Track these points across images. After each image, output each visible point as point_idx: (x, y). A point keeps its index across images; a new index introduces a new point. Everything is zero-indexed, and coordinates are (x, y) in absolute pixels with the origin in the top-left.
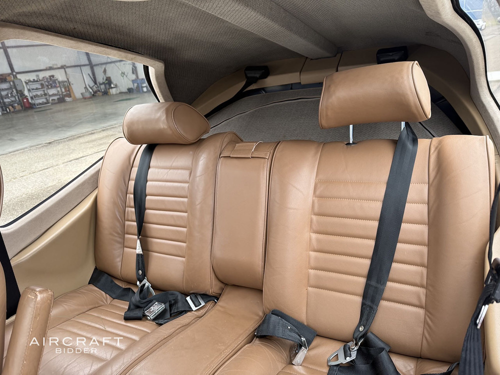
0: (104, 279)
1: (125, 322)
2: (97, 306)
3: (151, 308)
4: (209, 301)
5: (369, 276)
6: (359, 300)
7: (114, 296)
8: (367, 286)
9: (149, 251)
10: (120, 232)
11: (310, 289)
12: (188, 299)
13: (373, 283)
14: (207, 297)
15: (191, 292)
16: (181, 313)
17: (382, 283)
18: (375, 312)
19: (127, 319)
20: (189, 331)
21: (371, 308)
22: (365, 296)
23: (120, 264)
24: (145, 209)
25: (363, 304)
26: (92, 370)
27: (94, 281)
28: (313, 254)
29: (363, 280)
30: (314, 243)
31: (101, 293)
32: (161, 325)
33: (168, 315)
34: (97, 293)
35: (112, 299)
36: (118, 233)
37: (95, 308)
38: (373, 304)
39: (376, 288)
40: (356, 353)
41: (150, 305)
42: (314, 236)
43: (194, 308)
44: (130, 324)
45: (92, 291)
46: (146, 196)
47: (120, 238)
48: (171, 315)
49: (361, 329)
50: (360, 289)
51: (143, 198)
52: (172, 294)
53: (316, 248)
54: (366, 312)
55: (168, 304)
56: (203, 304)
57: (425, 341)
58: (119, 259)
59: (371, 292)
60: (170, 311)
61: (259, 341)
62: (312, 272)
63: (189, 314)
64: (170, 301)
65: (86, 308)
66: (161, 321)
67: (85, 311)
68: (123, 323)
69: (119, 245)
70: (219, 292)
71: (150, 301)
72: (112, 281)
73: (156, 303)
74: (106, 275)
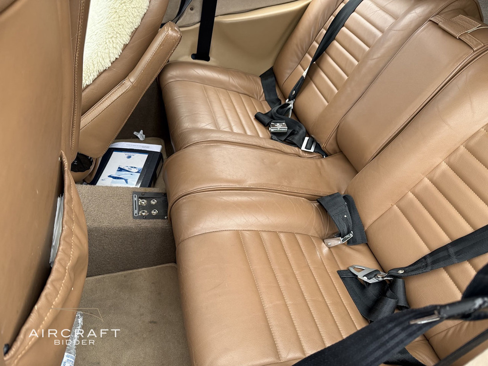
0: (270, 80)
1: (254, 119)
2: (251, 95)
3: (278, 124)
4: (319, 153)
5: (455, 243)
6: (426, 251)
7: (268, 98)
8: (445, 248)
9: (311, 79)
10: (304, 48)
11: (395, 207)
12: (307, 139)
13: (452, 250)
14: (318, 148)
15: (312, 136)
16: (292, 144)
17: (459, 257)
18: (425, 271)
19: (257, 117)
20: (279, 156)
21: (426, 266)
22: (433, 253)
23: (288, 75)
24: (334, 39)
25: (425, 258)
26: (206, 127)
27: (263, 77)
28: (427, 181)
29: (446, 240)
30: (438, 172)
31: (261, 89)
32: (272, 139)
33: (283, 139)
34: (258, 87)
35: (264, 99)
36: (302, 49)
37: (248, 96)
38: (432, 265)
39: (449, 256)
40: (375, 282)
41: (279, 121)
42: (444, 166)
43: (303, 148)
44: (256, 123)
45: (256, 82)
46: (343, 26)
47: (302, 53)
48: (286, 139)
49: (401, 272)
50: (436, 246)
51: (340, 27)
52: (300, 127)
53: (435, 178)
54: (419, 265)
55: (290, 131)
56: (312, 150)
57: (443, 334)
58: (289, 71)
59: (441, 254)
60: (288, 137)
61: (317, 206)
62: (411, 195)
63: (297, 149)
64: (294, 130)
65: (242, 91)
66: (274, 137)
67: (241, 92)
68: (253, 118)
69: (296, 59)
70: (331, 152)
71: (282, 119)
72: (274, 87)
73: (284, 123)
74: (274, 78)
